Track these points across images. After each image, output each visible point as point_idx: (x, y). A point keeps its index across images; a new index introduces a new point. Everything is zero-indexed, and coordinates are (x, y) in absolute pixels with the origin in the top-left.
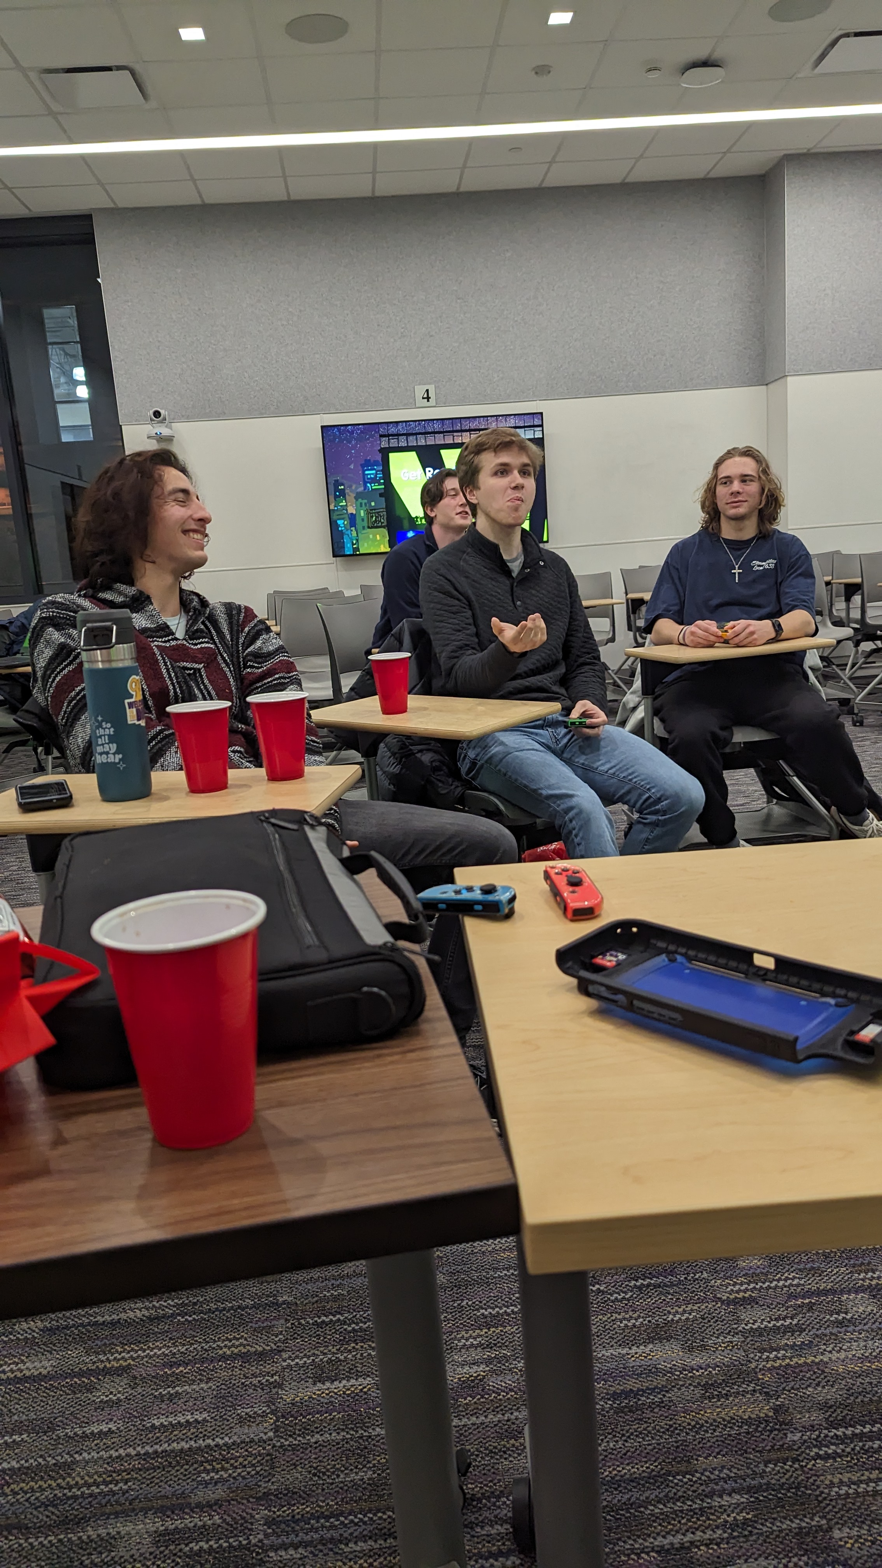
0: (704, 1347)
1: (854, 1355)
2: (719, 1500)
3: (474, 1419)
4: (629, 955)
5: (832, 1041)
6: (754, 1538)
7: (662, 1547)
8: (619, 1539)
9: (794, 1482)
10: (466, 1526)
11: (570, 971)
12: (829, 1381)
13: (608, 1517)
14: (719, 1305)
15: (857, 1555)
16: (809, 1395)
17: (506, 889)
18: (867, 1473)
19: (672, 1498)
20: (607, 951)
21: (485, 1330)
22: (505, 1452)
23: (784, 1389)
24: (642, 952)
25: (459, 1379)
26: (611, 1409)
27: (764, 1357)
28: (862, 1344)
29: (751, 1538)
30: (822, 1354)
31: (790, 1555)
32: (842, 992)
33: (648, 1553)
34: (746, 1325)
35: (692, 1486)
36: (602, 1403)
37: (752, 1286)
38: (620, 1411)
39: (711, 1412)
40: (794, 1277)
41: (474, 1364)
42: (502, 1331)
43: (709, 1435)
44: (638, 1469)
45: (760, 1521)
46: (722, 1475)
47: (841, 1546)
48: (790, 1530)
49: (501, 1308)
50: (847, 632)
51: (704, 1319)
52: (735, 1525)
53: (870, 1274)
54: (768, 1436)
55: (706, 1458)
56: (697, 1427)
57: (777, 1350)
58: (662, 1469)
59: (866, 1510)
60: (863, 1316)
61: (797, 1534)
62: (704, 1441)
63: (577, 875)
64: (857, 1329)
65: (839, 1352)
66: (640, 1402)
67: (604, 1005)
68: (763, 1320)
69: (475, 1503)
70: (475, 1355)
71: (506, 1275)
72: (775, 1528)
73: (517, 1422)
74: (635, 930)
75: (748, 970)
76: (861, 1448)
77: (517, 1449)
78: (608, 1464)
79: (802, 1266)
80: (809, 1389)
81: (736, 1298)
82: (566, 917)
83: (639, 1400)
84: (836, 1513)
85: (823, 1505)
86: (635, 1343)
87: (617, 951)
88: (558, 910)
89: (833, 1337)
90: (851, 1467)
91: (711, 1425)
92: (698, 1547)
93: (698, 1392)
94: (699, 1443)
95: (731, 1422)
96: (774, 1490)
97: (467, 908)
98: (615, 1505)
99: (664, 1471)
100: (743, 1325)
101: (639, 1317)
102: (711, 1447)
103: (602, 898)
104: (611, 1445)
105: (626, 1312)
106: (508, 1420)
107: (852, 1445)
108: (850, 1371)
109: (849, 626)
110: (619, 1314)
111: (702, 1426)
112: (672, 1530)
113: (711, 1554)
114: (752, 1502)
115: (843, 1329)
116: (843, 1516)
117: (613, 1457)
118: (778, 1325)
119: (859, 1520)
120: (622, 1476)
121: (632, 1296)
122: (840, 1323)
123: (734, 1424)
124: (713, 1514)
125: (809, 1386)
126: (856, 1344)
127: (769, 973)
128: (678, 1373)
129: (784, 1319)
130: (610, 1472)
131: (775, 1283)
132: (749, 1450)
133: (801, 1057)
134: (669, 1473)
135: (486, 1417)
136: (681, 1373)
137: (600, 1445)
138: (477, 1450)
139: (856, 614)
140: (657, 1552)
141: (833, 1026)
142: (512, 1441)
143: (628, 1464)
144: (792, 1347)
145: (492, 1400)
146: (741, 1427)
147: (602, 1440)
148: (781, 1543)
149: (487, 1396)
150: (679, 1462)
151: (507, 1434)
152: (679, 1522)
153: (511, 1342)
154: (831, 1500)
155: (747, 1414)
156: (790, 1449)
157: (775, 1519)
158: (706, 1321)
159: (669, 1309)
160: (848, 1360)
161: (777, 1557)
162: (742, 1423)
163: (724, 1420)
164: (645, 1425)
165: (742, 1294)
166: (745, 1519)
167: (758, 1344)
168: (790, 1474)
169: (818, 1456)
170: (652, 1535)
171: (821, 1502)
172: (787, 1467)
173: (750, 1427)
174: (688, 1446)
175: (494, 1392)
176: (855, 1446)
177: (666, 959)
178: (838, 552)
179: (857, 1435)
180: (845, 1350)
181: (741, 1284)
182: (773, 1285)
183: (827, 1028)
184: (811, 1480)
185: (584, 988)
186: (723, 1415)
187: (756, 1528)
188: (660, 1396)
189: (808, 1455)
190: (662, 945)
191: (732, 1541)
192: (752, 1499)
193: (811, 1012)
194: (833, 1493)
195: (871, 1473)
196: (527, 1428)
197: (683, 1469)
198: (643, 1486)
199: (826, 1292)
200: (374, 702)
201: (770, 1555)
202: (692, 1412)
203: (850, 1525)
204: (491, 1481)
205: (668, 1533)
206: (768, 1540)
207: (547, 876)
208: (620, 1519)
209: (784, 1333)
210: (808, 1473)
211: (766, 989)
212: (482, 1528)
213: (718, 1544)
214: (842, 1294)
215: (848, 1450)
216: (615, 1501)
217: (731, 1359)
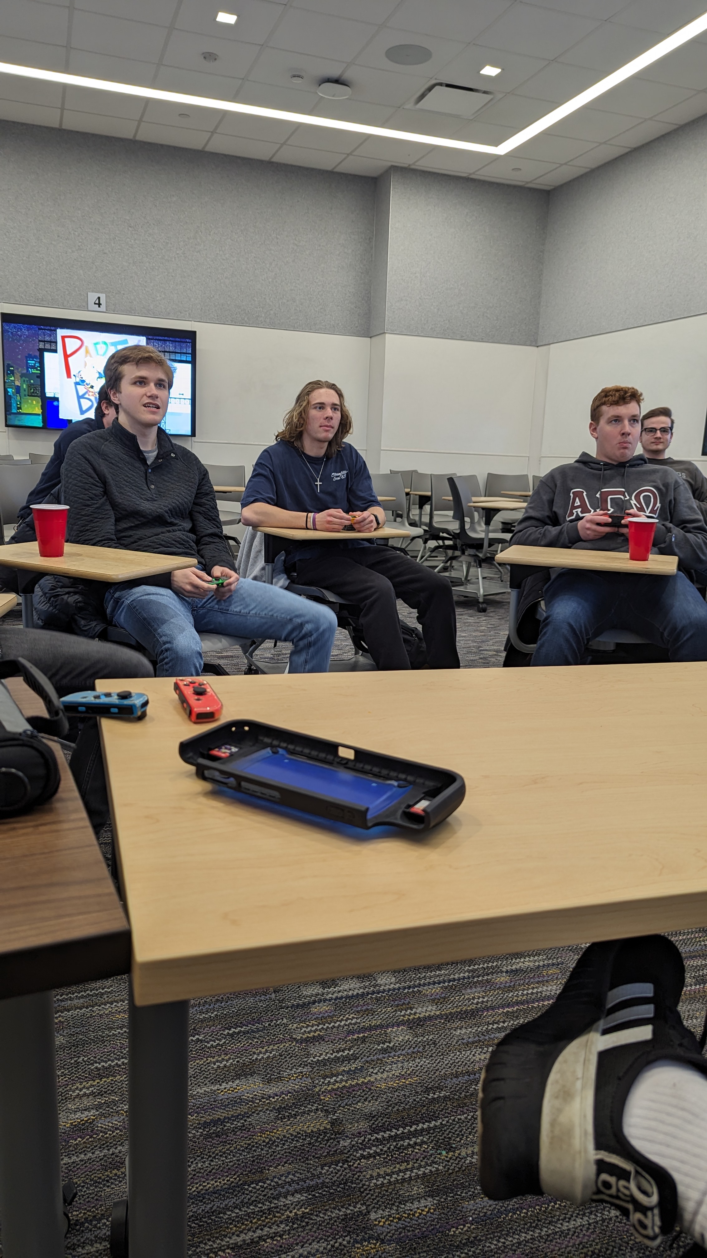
0: (280, 1079)
1: (394, 1075)
2: (284, 1200)
3: (83, 1156)
4: (240, 748)
5: (393, 813)
6: (310, 1227)
7: (236, 1244)
8: (201, 1242)
9: (343, 1180)
10: (68, 1248)
11: (191, 760)
12: (373, 1096)
13: (193, 1225)
14: (294, 1044)
15: (387, 1230)
16: (358, 1109)
17: (141, 695)
18: (398, 1166)
19: (247, 1203)
20: (223, 745)
21: (97, 1081)
22: (108, 1181)
23: (340, 1106)
24: (251, 746)
25: (71, 1124)
26: (201, 1136)
27: (326, 1082)
28: (400, 1065)
29: (307, 1228)
30: (370, 1076)
31: (337, 1237)
32: (403, 776)
33: (224, 1251)
34: (314, 1058)
35: (263, 1191)
36: (194, 1132)
37: (321, 1026)
38: (209, 1136)
39: (283, 1130)
40: (353, 1018)
41: (85, 1110)
42: (112, 1080)
43: (280, 1148)
44: (220, 1182)
45: (315, 1213)
46: (287, 1180)
47: (375, 1225)
48: (338, 1218)
49: (113, 1061)
50: (419, 531)
51: (281, 1056)
52: (296, 1218)
53: (409, 1011)
54: (326, 1145)
55: (276, 1167)
56: (271, 1144)
57: (337, 1076)
58: (240, 1180)
59: (396, 1194)
60: (402, 1044)
61: (343, 1220)
62: (275, 1154)
63: (203, 686)
64: (397, 1054)
65: (382, 1073)
66: (226, 1128)
67: (217, 787)
68: (327, 1053)
69: (78, 1227)
70: (86, 1102)
71: (119, 1033)
72: (326, 1217)
73: (121, 1155)
74: (247, 728)
75: (333, 760)
76: (395, 1147)
77: (119, 1177)
78: (196, 1181)
79: (359, 1009)
80: (359, 1104)
81: (308, 1037)
82: (191, 720)
83: (225, 1126)
84: (373, 1199)
85: (364, 1194)
86: (225, 1080)
87: (230, 745)
88: (184, 714)
89: (379, 1062)
90: (387, 1162)
91: (282, 1140)
92: (265, 1241)
93: (273, 1115)
94: (271, 1156)
95: (296, 1137)
96: (327, 1187)
97: (105, 710)
98: (199, 1214)
99: (241, 1182)
100: (312, 1058)
101: (230, 1059)
102: (280, 1158)
103: (222, 705)
104: (199, 1165)
105: (219, 1056)
106: (113, 1154)
107: (388, 1145)
108: (390, 1088)
109: (420, 527)
110: (214, 1057)
111: (275, 1141)
112: (244, 1229)
113: (275, 1245)
114: (310, 1199)
115: (387, 1055)
116: (378, 1201)
117: (200, 1175)
118: (338, 1055)
119: (390, 1203)
120: (206, 1190)
121: (225, 1042)
122: (384, 1051)
123: (300, 1137)
124: (278, 1212)
125: (359, 1102)
126: (395, 1065)
127: (350, 763)
128: (258, 1101)
129: (343, 1051)
130: (197, 1188)
131: (338, 1023)
132: (310, 1158)
133: (370, 824)
134: (245, 1183)
135: (93, 1153)
136: (260, 1101)
137: (190, 1166)
138: (83, 1182)
139: (426, 519)
140: (232, 1248)
141: (395, 802)
142: (115, 1171)
143: (212, 1180)
144: (348, 1072)
145: (99, 1139)
146: (305, 1139)
147: (192, 1162)
148: (331, 1228)
149: (95, 1136)
150: (254, 1173)
151: (111, 1166)
152: (251, 1222)
153: (120, 1089)
154: (370, 1190)
155: (310, 1128)
156: (342, 1153)
157: (326, 1210)
158: (283, 1057)
159: (254, 1050)
160: (389, 1079)
161: (326, 1240)
162: (306, 1136)
163: (292, 1135)
164: (229, 1146)
165: (312, 1034)
166: (304, 1213)
167: (322, 1072)
168: (340, 1173)
169: (363, 1156)
170: (228, 1235)
171: (363, 1192)
172: (338, 1168)
173: (312, 1139)
174: (262, 1159)
175: (101, 1132)
176: (391, 1145)
177: (270, 752)
178: (416, 471)
179: (392, 1136)
180: (387, 1071)
181: (312, 1026)
182: (336, 1025)
183: (391, 803)
184: (356, 1176)
185: (201, 774)
186: (291, 1131)
187: (312, 1219)
188: (242, 1121)
189: (355, 1156)
190: (267, 740)
191: (292, 1232)
192: (310, 1196)
193: (379, 792)
194: (372, 1185)
195: (401, 1166)
196: (127, 1159)
197: (257, 1178)
198: (224, 1196)
199: (376, 1027)
200: (34, 546)
201: (321, 1239)
202: (267, 1131)
203: (384, 1208)
204: (93, 1207)
205: (241, 1232)
206: (320, 1228)
207: (177, 687)
208: (203, 1225)
209: (343, 1062)
210: (354, 1171)
211: (346, 775)
212: (83, 1248)
213: (281, 1236)
214: (387, 1028)
215: (385, 1149)
216: (200, 1211)
217: (300, 1086)
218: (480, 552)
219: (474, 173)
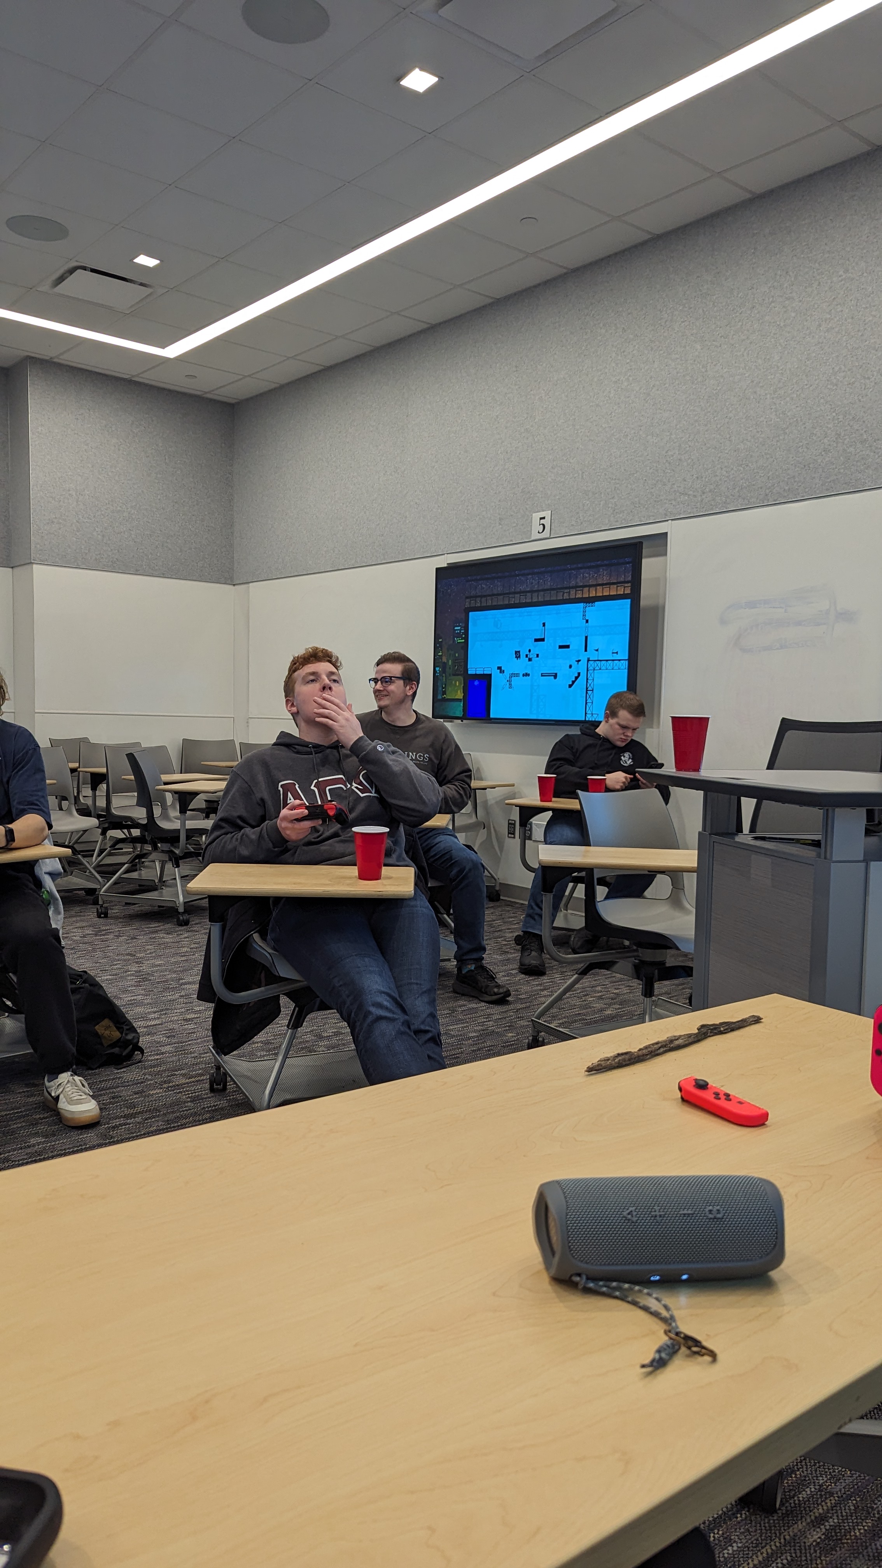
50: (92, 822)
109: (95, 815)
178: (85, 740)
218: (175, 847)
219: (137, 376)
